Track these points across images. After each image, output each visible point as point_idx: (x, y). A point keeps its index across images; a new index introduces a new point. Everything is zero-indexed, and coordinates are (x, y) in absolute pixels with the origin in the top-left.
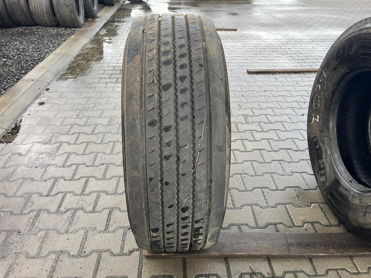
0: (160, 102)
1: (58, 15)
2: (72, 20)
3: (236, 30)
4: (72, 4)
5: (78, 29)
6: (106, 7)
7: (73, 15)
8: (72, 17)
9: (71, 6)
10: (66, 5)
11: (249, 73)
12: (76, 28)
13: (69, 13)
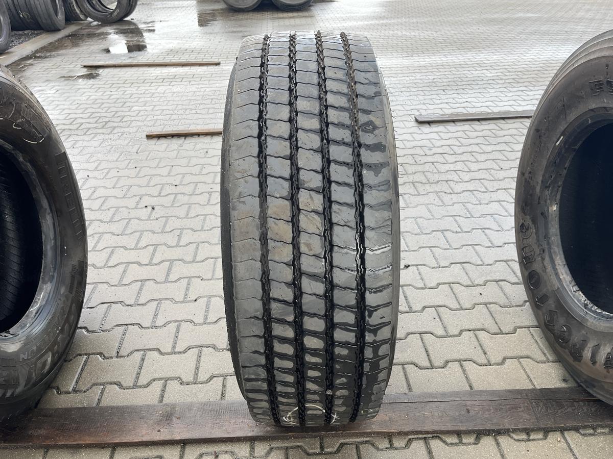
3: (218, 64)
11: (149, 137)
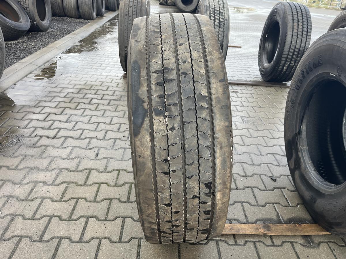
0: (129, 10)
1: (81, 11)
2: (90, 14)
4: (90, 4)
5: (92, 21)
6: (110, 12)
7: (90, 11)
8: (89, 12)
9: (90, 6)
10: (87, 5)
12: (91, 20)
13: (88, 10)
